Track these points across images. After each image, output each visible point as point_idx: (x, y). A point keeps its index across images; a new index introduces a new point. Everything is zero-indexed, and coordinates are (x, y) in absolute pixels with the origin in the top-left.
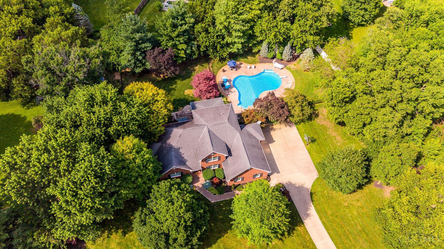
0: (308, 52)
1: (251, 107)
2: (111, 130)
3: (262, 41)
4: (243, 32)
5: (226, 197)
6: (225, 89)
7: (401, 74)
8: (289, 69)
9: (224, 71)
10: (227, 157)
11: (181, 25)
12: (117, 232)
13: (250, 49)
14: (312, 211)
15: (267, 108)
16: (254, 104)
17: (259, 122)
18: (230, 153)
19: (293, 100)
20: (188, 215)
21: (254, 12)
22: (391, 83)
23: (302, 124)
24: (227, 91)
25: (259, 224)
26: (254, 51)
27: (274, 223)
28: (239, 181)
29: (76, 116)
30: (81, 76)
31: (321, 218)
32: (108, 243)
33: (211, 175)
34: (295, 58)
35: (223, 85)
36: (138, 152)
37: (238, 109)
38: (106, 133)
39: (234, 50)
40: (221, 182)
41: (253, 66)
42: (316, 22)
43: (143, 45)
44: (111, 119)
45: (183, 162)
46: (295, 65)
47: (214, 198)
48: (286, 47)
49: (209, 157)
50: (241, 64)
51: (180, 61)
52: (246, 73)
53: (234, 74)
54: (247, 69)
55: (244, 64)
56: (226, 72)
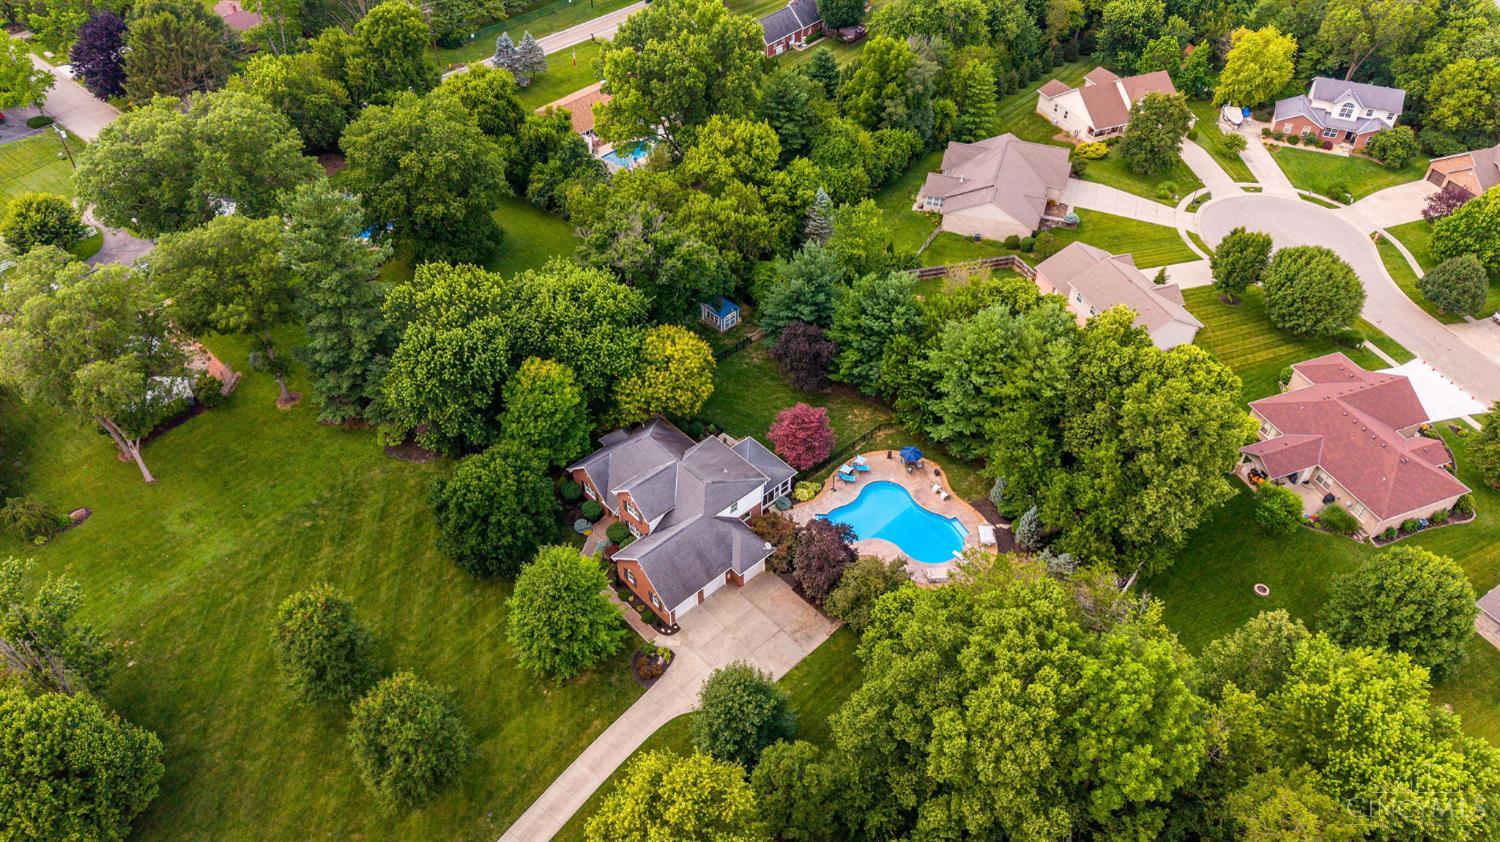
9: (890, 456)
41: (944, 495)
50: (937, 473)
51: (833, 377)
52: (917, 492)
53: (898, 475)
54: (931, 488)
55: (942, 478)
56: (891, 463)
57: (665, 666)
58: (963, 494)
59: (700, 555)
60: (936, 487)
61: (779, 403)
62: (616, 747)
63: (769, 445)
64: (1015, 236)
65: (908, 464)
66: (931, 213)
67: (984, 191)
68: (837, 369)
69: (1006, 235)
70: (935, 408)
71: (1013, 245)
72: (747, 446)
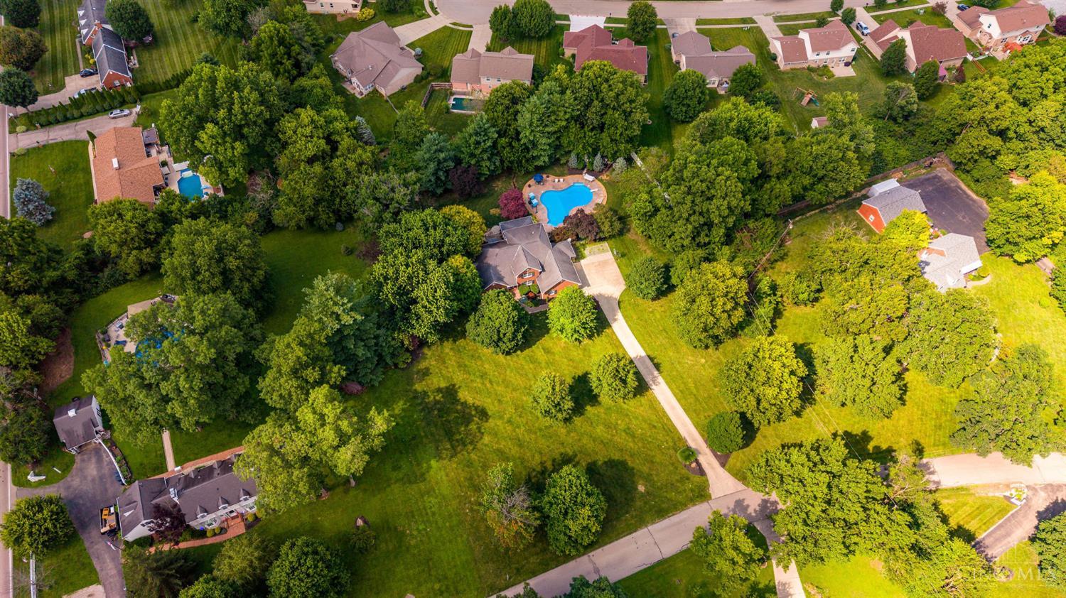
0: (621, 162)
1: (562, 225)
2: (445, 249)
3: (570, 152)
4: (549, 145)
5: (541, 308)
6: (533, 207)
7: (694, 190)
8: (601, 181)
9: (530, 186)
10: (540, 273)
11: (484, 141)
12: (448, 341)
13: (558, 160)
14: (619, 316)
15: (577, 226)
16: (564, 222)
17: (570, 240)
18: (544, 270)
19: (602, 216)
20: (515, 313)
21: (559, 123)
22: (684, 198)
23: (613, 239)
24: (535, 209)
25: (571, 320)
26: (562, 162)
27: (583, 318)
28: (553, 294)
29: (416, 239)
30: (406, 203)
31: (627, 322)
32: (442, 348)
33: (526, 290)
34: (607, 167)
35: (530, 203)
36: (467, 268)
37: (549, 227)
38: (441, 252)
39: (539, 163)
40: (536, 296)
41: (561, 180)
42: (626, 130)
43: (445, 164)
44: (443, 241)
45: (501, 279)
46: (607, 176)
47: (531, 309)
48: (596, 158)
49: (525, 273)
50: (548, 177)
51: (484, 178)
52: (553, 187)
53: (542, 189)
54: (555, 182)
55: (551, 177)
56: (532, 188)
59: (564, 261)
60: (557, 180)
62: (621, 327)
63: (508, 218)
64: (417, 76)
65: (539, 182)
66: (370, 93)
67: (389, 66)
68: (480, 174)
69: (413, 78)
70: (535, 153)
71: (419, 79)
72: (506, 225)
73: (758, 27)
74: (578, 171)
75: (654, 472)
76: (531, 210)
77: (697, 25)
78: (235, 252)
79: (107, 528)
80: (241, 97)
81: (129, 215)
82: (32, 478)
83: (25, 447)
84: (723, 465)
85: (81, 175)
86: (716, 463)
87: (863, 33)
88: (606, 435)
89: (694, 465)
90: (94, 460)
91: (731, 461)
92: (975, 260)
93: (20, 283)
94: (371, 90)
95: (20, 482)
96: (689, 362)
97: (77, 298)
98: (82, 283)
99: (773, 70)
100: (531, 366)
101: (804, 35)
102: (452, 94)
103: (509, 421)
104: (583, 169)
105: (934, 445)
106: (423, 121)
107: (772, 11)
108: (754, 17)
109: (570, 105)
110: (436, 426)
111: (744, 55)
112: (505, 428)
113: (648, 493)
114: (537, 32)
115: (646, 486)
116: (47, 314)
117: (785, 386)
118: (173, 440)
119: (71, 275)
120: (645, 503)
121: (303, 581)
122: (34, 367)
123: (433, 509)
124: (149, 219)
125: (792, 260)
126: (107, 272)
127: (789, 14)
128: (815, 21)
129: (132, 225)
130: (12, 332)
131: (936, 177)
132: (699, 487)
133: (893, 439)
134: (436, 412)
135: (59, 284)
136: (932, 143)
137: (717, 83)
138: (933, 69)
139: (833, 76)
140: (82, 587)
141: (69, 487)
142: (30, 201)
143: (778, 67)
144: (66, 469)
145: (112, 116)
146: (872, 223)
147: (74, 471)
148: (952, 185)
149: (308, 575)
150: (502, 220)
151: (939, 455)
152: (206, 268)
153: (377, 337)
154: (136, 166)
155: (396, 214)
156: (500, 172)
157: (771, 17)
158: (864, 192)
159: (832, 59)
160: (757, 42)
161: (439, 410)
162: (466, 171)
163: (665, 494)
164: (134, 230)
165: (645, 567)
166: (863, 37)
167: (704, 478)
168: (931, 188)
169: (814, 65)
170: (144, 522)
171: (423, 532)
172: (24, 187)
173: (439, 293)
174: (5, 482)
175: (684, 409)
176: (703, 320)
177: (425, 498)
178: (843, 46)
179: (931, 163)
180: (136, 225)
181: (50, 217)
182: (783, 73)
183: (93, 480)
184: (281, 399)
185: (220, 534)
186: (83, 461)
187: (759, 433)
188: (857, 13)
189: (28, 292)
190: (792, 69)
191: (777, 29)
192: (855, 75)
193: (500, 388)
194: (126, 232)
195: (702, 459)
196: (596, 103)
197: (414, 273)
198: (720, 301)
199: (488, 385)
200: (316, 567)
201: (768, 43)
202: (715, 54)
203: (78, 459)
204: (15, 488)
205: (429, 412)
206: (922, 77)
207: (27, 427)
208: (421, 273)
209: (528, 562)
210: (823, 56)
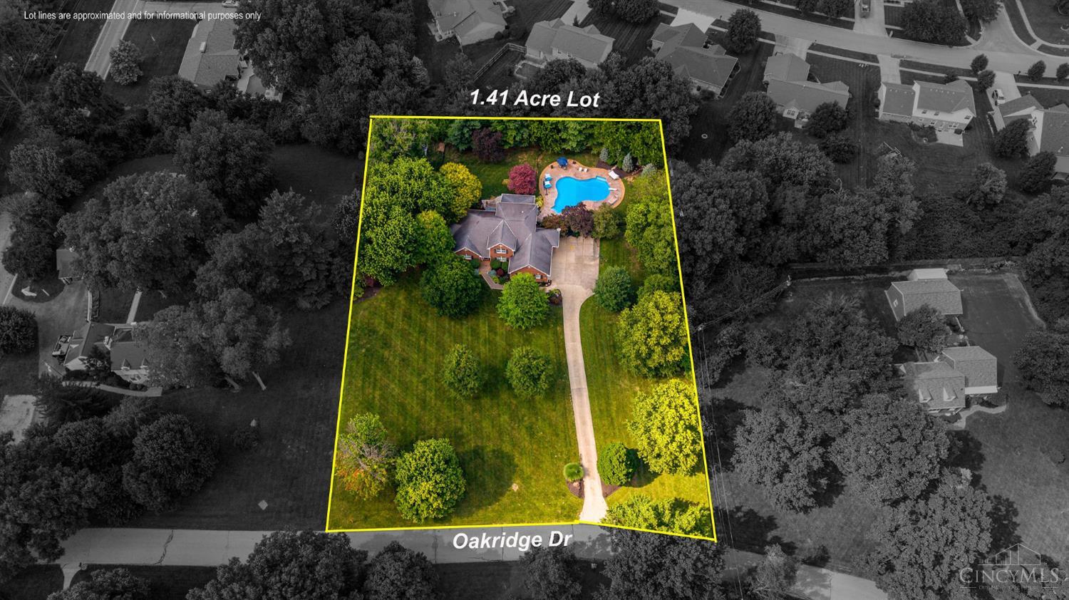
0: (647, 168)
1: (560, 213)
2: (420, 202)
3: (602, 144)
6: (544, 188)
8: (625, 182)
9: (552, 167)
10: (515, 253)
13: (589, 149)
16: (563, 211)
17: (559, 230)
18: (518, 250)
19: (602, 217)
23: (602, 242)
24: (545, 191)
26: (592, 152)
29: (396, 184)
30: (406, 148)
33: (497, 265)
34: (638, 170)
35: (544, 183)
36: (436, 225)
37: (548, 212)
39: (567, 147)
40: (505, 274)
41: (586, 170)
44: (422, 193)
45: (475, 246)
46: (634, 178)
47: (495, 285)
48: (626, 157)
49: (498, 248)
50: (574, 163)
51: (506, 147)
52: (575, 175)
53: (563, 173)
54: (579, 170)
55: (578, 164)
56: (554, 170)
57: (560, 295)
58: (590, 165)
59: (542, 249)
60: (581, 169)
61: (486, 173)
62: (573, 330)
63: (512, 192)
64: (499, 32)
65: (562, 166)
66: (449, 38)
67: (473, 17)
68: (506, 142)
69: (494, 34)
70: (564, 136)
71: (499, 37)
72: (506, 198)
73: (878, 67)
74: (607, 166)
75: (535, 477)
76: (542, 191)
77: (810, 49)
78: (239, 149)
79: (58, 353)
80: (303, 12)
81: (177, 93)
82: (26, 292)
83: (25, 264)
84: (605, 495)
85: (178, 50)
86: (599, 490)
87: (996, 104)
88: (506, 425)
89: (576, 484)
90: (77, 294)
91: (616, 494)
92: (991, 384)
93: (74, 127)
94: (451, 35)
95: (17, 292)
96: (623, 385)
97: (122, 154)
98: (130, 142)
99: (869, 117)
100: (470, 338)
101: (917, 87)
102: (523, 58)
103: (425, 381)
104: (613, 165)
105: (843, 559)
106: (468, 76)
107: (902, 54)
108: (879, 57)
109: (610, 96)
110: (358, 362)
111: (838, 93)
112: (417, 387)
113: (519, 493)
114: (632, 17)
115: (520, 487)
116: (83, 159)
117: (678, 438)
118: (142, 299)
119: (122, 133)
120: (512, 502)
121: (154, 451)
122: (59, 201)
123: (319, 436)
124: (193, 102)
125: (784, 320)
126: (154, 139)
127: (921, 61)
128: (943, 75)
129: (176, 103)
130: (45, 165)
131: (1001, 282)
132: (571, 507)
133: (799, 536)
134: (364, 351)
135: (110, 138)
136: (1010, 243)
137: (796, 115)
138: (1047, 161)
139: (936, 139)
140: (22, 394)
141: (49, 310)
142: (122, 61)
143: (877, 115)
144: (54, 294)
145: (224, 4)
146: (895, 309)
147: (58, 298)
148: (1016, 296)
149: (162, 448)
150: (508, 191)
151: (843, 572)
152: (205, 156)
153: (330, 264)
154: (218, 54)
155: (395, 155)
156: (526, 144)
157: (899, 60)
158: (904, 273)
159: (941, 122)
160: (867, 83)
161: (368, 350)
162: (490, 135)
163: (535, 501)
164: (176, 107)
165: (481, 560)
166: (994, 107)
167: (580, 500)
168: (986, 292)
169: (919, 123)
170: (81, 357)
171: (302, 452)
172: (122, 48)
173: (391, 241)
174: (7, 288)
175: (594, 429)
176: (636, 347)
177: (318, 423)
178: (956, 110)
179: (1002, 266)
180: (179, 103)
181: (135, 80)
182: (879, 123)
183: (69, 310)
184: (207, 289)
185: (141, 390)
186: (69, 291)
187: (659, 478)
188: (996, 79)
189: (78, 137)
190: (891, 121)
191: (898, 74)
192: (962, 145)
193: (431, 349)
194: (170, 108)
195: (587, 482)
196: (636, 100)
197: (373, 213)
198: (655, 333)
199: (422, 342)
200: (173, 443)
201: (879, 86)
202: (810, 84)
203: (66, 288)
204: (12, 296)
205: (358, 349)
206: (1032, 167)
207: (33, 249)
208: (381, 216)
209: (378, 514)
210: (930, 115)
